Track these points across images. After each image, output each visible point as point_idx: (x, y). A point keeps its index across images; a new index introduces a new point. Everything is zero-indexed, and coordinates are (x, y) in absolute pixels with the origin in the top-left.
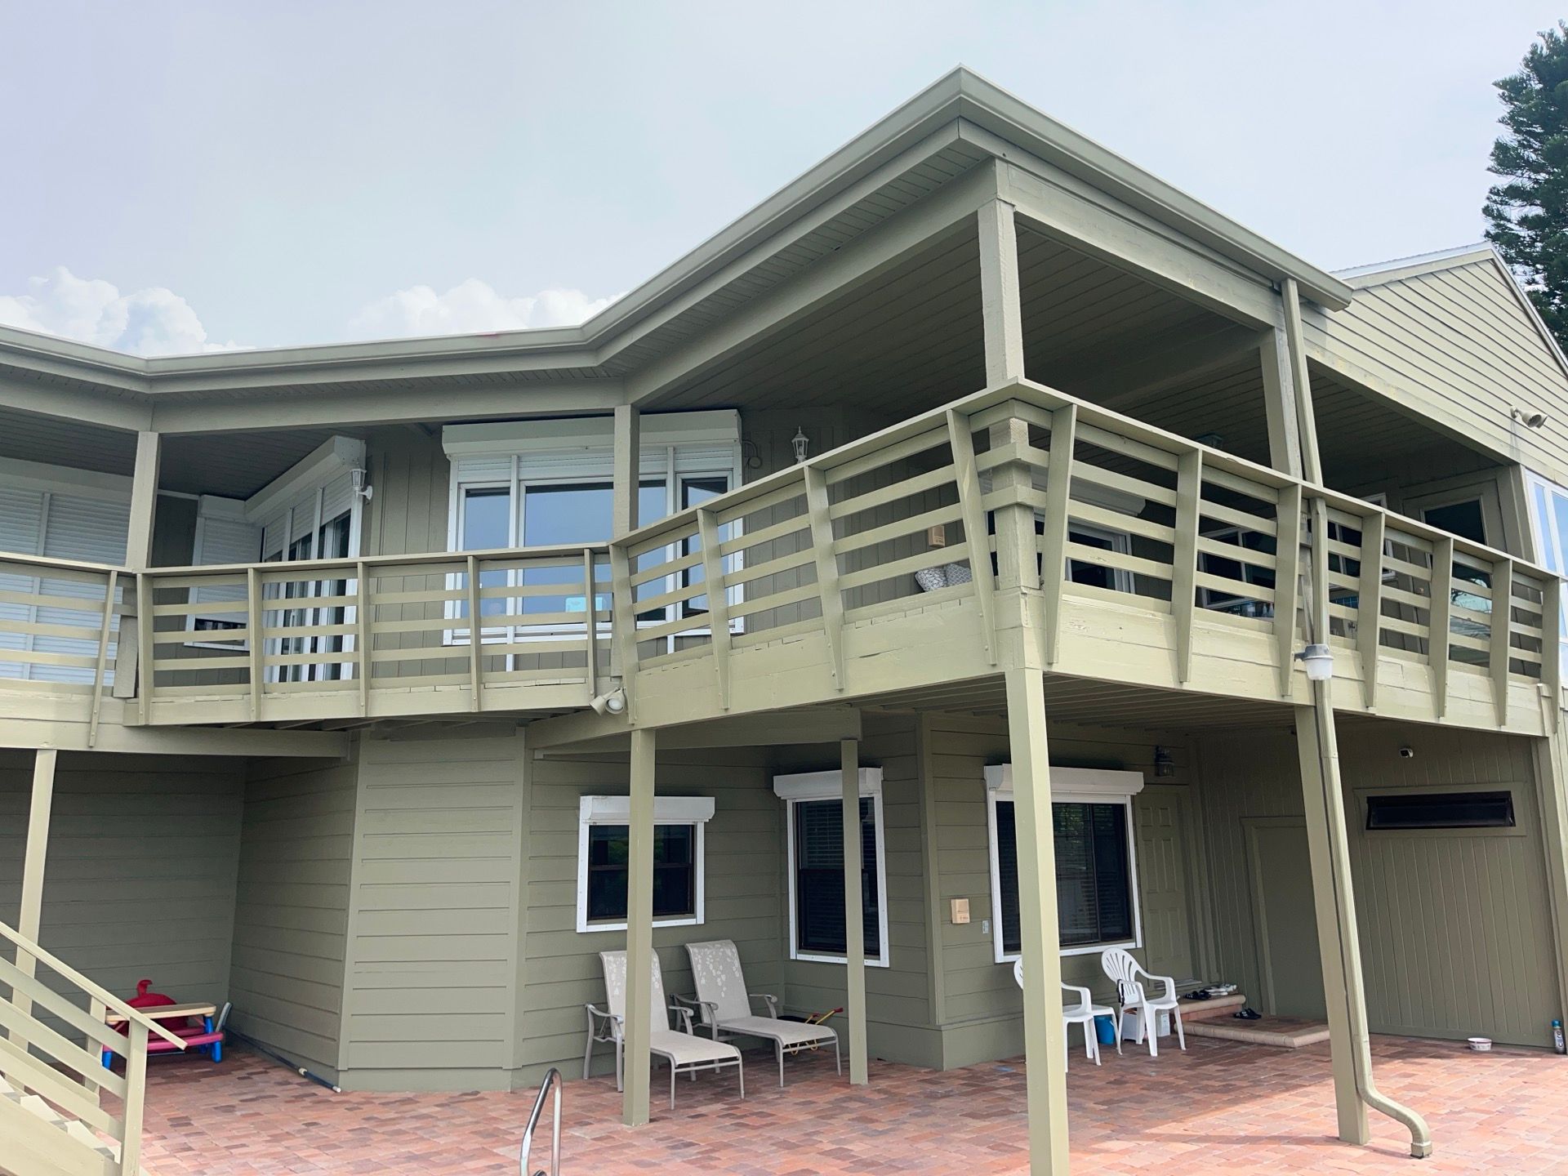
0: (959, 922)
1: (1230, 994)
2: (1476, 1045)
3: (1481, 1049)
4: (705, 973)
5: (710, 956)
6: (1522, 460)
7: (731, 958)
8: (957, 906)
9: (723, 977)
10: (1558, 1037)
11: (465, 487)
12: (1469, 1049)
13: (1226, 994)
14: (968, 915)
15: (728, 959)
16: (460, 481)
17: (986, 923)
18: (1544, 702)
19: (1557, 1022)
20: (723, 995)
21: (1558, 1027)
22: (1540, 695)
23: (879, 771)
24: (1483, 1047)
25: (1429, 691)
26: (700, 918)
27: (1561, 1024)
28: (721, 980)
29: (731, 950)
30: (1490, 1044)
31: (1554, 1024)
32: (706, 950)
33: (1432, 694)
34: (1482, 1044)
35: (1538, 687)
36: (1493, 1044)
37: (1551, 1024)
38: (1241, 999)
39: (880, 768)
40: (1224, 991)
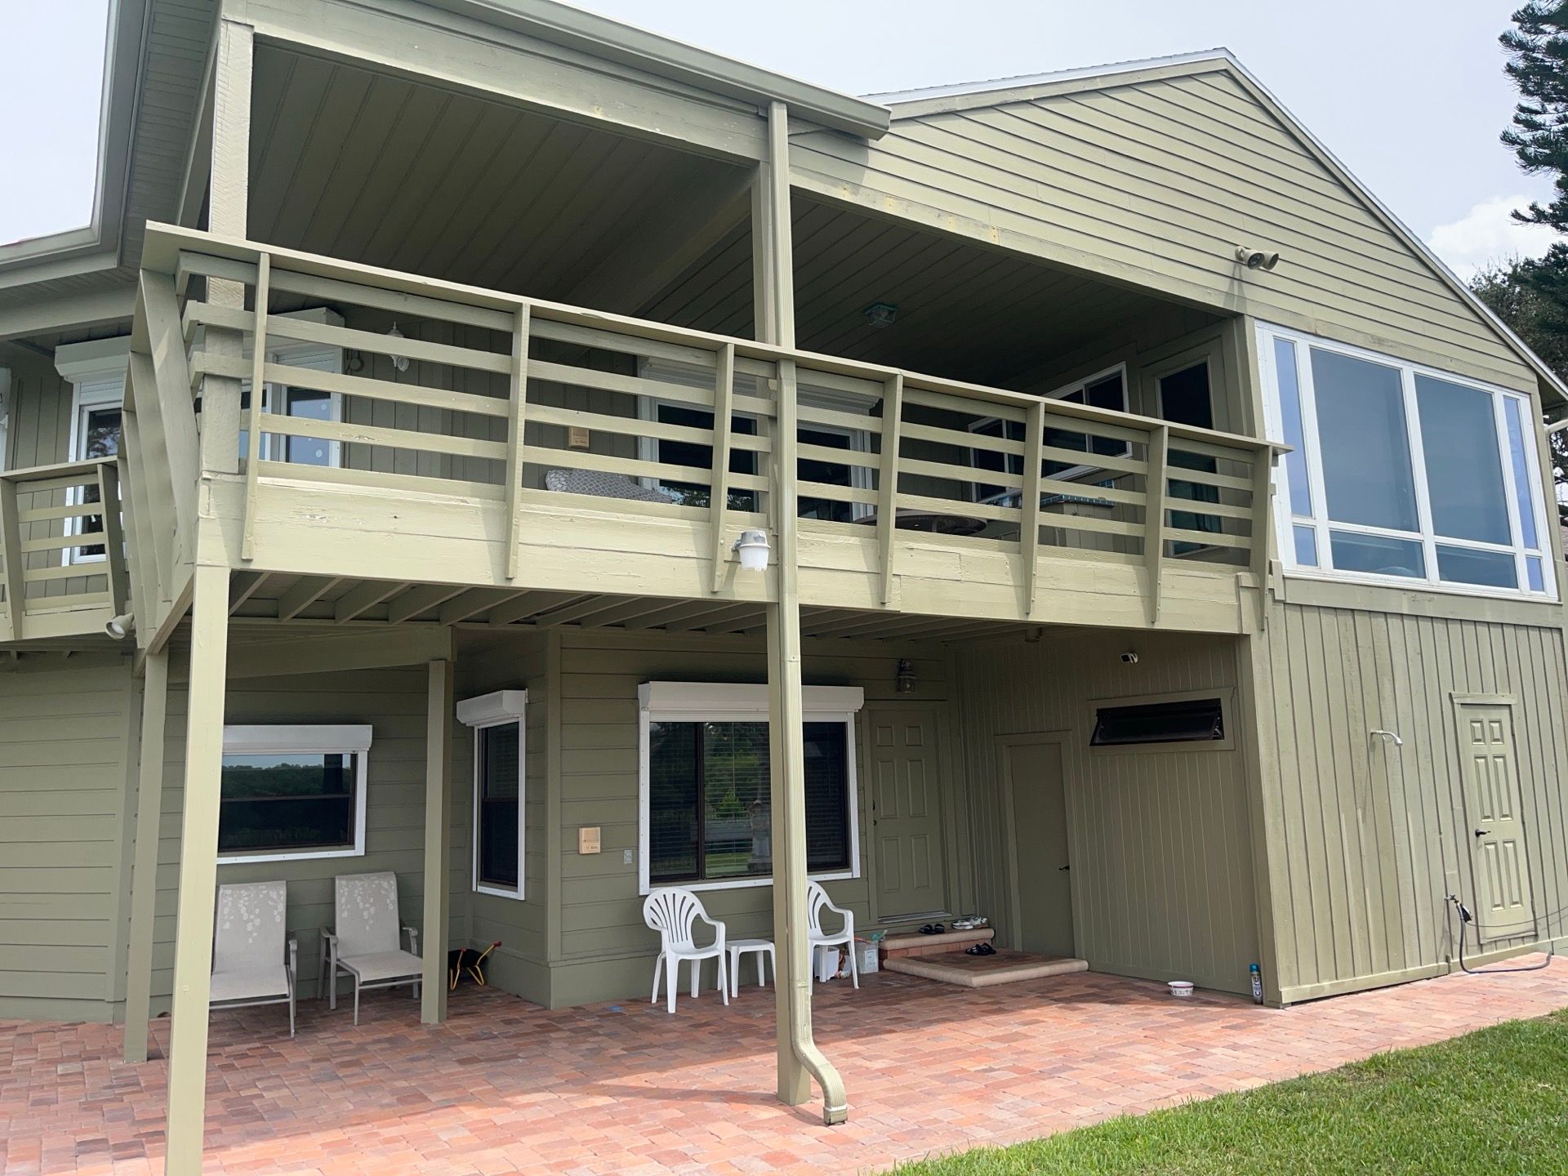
0: (584, 852)
1: (975, 928)
2: (1174, 990)
3: (1178, 994)
4: (349, 906)
5: (361, 889)
6: (1249, 310)
7: (386, 890)
8: (583, 835)
9: (372, 910)
10: (1256, 984)
11: (87, 409)
12: (1168, 996)
13: (971, 927)
14: (598, 845)
15: (383, 892)
16: (81, 403)
17: (628, 853)
18: (1245, 595)
19: (1254, 967)
20: (368, 928)
21: (1255, 973)
22: (1239, 586)
23: (523, 694)
24: (1181, 992)
25: (1011, 583)
26: (359, 849)
27: (1258, 970)
28: (369, 913)
29: (389, 882)
30: (1191, 989)
31: (1252, 970)
32: (357, 882)
33: (1015, 586)
34: (1182, 988)
35: (1237, 576)
36: (1195, 988)
37: (1249, 969)
38: (990, 933)
39: (524, 689)
40: (968, 925)
